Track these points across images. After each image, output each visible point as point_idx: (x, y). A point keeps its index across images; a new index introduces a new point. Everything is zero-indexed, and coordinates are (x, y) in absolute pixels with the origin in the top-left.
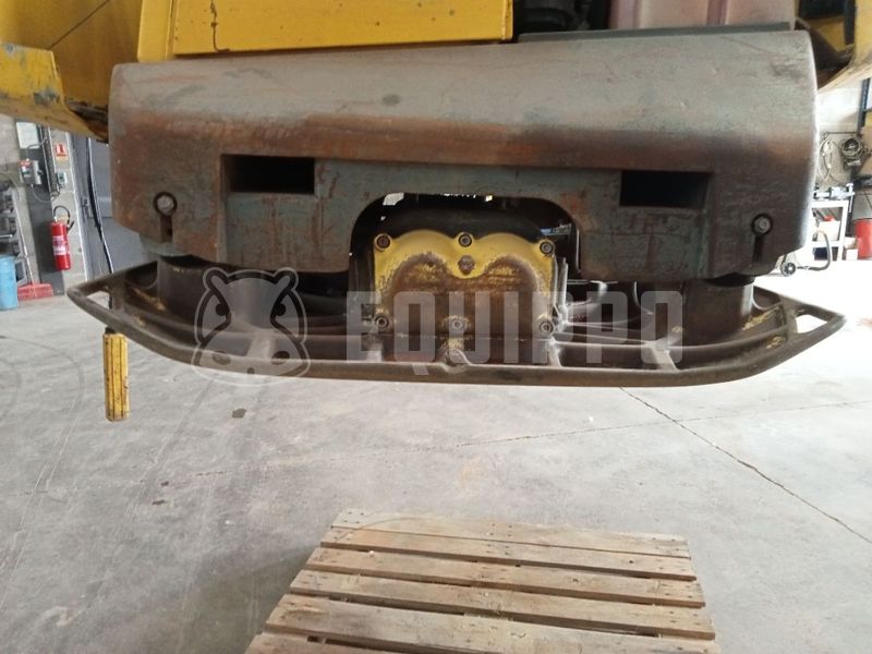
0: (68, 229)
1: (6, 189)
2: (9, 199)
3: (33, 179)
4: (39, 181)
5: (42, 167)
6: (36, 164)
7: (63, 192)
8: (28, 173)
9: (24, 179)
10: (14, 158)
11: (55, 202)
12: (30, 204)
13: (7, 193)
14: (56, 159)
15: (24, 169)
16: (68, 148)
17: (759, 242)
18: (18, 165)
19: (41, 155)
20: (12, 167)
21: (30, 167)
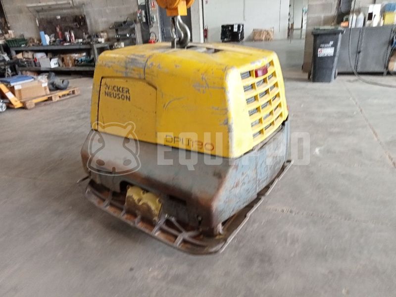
1: (132, 24)
2: (134, 29)
3: (141, 19)
4: (144, 20)
5: (146, 13)
6: (143, 12)
7: (154, 25)
8: (140, 16)
9: (139, 20)
10: (136, 9)
11: (151, 30)
12: (142, 31)
13: (132, 27)
14: (152, 9)
15: (138, 15)
16: (156, 4)
17: (200, 222)
18: (137, 13)
19: (145, 8)
20: (135, 14)
21: (141, 13)
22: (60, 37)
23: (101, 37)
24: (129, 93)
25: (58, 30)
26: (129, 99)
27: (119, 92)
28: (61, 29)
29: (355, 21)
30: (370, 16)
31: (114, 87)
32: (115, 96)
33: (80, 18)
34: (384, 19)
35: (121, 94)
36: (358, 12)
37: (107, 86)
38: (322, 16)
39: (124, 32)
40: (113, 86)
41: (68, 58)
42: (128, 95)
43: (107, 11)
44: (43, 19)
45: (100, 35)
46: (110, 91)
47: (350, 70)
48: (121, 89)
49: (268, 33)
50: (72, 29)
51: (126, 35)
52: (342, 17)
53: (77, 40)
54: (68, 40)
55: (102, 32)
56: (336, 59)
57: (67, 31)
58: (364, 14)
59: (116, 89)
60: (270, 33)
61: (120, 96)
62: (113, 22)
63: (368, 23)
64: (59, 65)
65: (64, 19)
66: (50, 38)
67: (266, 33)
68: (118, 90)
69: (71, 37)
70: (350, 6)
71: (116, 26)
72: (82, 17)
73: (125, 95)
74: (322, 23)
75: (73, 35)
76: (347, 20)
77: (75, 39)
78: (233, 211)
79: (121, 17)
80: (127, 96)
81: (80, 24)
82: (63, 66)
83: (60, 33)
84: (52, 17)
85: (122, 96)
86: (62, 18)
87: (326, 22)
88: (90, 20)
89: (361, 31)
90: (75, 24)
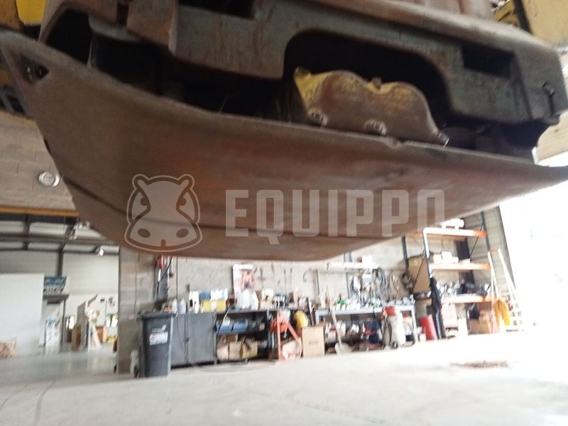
30: (191, 304)
34: (203, 306)
36: (178, 298)
38: (139, 303)
52: (160, 304)
56: (171, 346)
58: (186, 301)
63: (190, 309)
70: (167, 294)
74: (138, 311)
89: (185, 317)
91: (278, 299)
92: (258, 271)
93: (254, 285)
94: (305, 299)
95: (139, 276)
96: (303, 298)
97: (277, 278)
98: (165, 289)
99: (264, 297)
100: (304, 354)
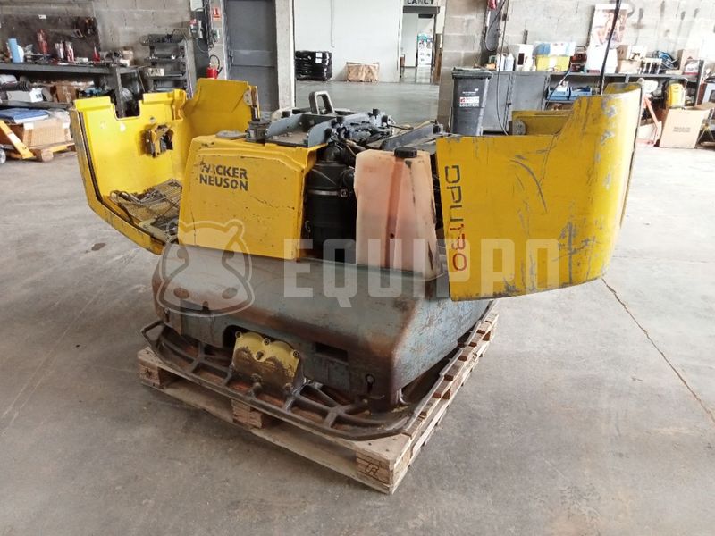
0: (218, 73)
1: (181, 41)
2: (183, 48)
3: (197, 34)
4: (201, 37)
5: (203, 25)
6: (200, 23)
7: (216, 44)
8: (195, 29)
9: (192, 34)
10: (187, 18)
11: (211, 52)
12: (195, 52)
13: (180, 44)
14: (213, 20)
15: (192, 27)
16: (221, 12)
17: (370, 386)
18: (189, 23)
19: (204, 16)
20: (185, 25)
21: (196, 25)
22: (45, 50)
23: (123, 57)
24: (246, 178)
25: (41, 38)
26: (246, 188)
27: (227, 176)
28: (46, 38)
29: (504, 63)
30: (521, 59)
31: (217, 169)
32: (219, 183)
33: (87, 21)
34: (536, 64)
35: (231, 179)
36: (507, 51)
37: (205, 167)
38: (463, 52)
39: (167, 52)
40: (217, 165)
41: (65, 88)
42: (244, 180)
43: (136, 16)
44: (10, 16)
45: (122, 54)
46: (210, 174)
47: (498, 128)
48: (231, 172)
49: (370, 71)
50: (69, 38)
51: (169, 57)
52: (487, 56)
53: (79, 60)
54: (62, 57)
55: (125, 49)
56: (482, 111)
57: (59, 43)
58: (514, 56)
59: (221, 170)
60: (373, 70)
61: (229, 182)
62: (146, 34)
63: (518, 67)
64: (44, 98)
65: (53, 20)
66: (25, 51)
67: (367, 71)
68: (227, 172)
69: (66, 53)
70: (497, 43)
71: (151, 41)
72: (90, 21)
73: (238, 180)
74: (462, 62)
75: (70, 48)
76: (493, 61)
77: (75, 56)
78: (424, 365)
79: (159, 27)
80: (241, 184)
81: (85, 32)
82: (53, 101)
83: (44, 43)
84: (29, 14)
85: (232, 183)
86: (49, 19)
87: (467, 61)
88: (103, 26)
89: (510, 76)
90: (76, 31)
91: (652, 61)
92: (637, 13)
93: (622, 36)
94: (697, 64)
95: (467, 17)
96: (696, 61)
97: (666, 26)
98: (496, 36)
99: (629, 56)
100: (661, 144)
